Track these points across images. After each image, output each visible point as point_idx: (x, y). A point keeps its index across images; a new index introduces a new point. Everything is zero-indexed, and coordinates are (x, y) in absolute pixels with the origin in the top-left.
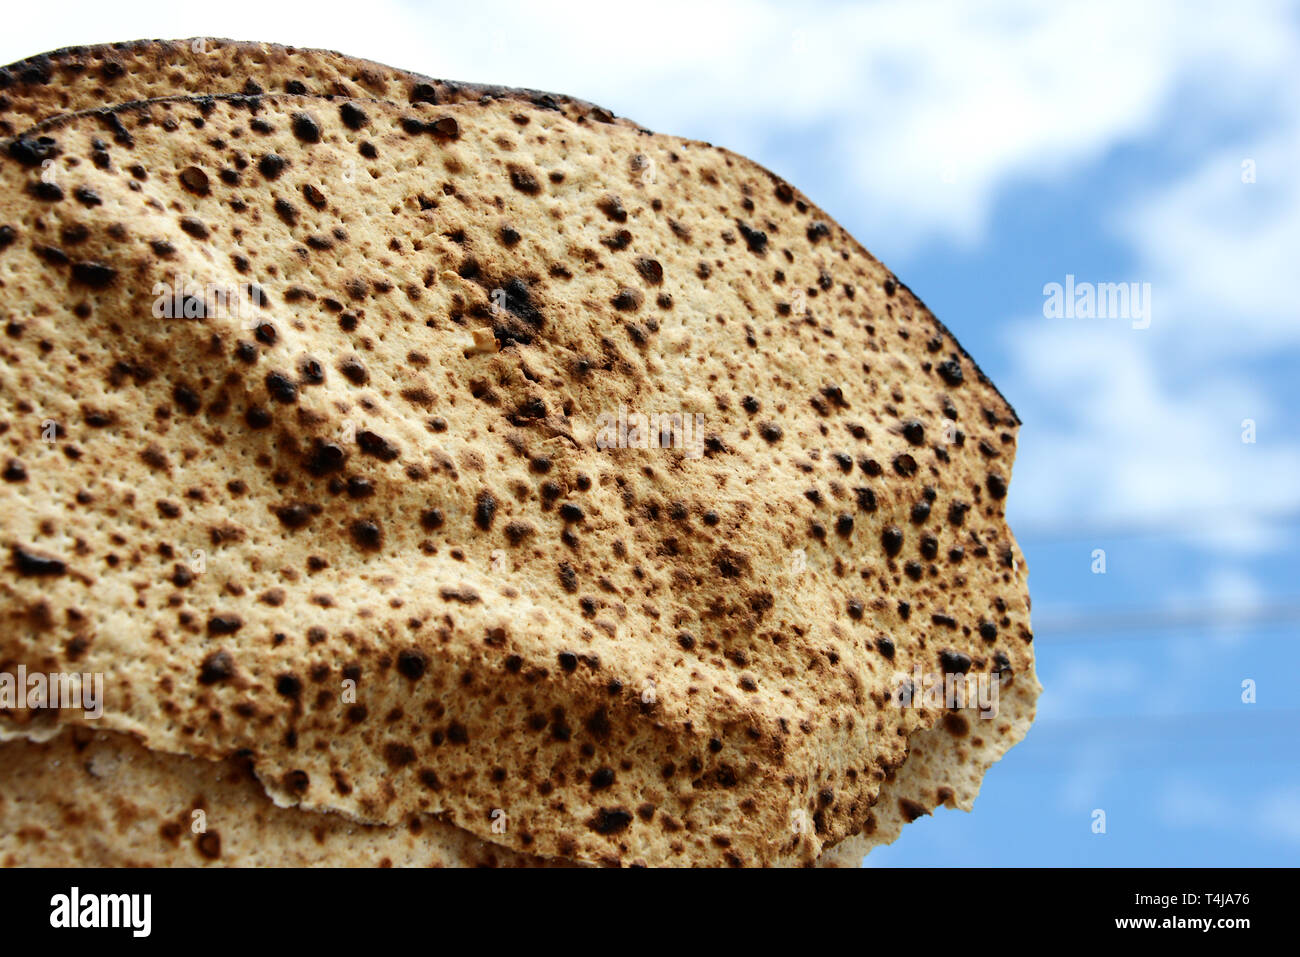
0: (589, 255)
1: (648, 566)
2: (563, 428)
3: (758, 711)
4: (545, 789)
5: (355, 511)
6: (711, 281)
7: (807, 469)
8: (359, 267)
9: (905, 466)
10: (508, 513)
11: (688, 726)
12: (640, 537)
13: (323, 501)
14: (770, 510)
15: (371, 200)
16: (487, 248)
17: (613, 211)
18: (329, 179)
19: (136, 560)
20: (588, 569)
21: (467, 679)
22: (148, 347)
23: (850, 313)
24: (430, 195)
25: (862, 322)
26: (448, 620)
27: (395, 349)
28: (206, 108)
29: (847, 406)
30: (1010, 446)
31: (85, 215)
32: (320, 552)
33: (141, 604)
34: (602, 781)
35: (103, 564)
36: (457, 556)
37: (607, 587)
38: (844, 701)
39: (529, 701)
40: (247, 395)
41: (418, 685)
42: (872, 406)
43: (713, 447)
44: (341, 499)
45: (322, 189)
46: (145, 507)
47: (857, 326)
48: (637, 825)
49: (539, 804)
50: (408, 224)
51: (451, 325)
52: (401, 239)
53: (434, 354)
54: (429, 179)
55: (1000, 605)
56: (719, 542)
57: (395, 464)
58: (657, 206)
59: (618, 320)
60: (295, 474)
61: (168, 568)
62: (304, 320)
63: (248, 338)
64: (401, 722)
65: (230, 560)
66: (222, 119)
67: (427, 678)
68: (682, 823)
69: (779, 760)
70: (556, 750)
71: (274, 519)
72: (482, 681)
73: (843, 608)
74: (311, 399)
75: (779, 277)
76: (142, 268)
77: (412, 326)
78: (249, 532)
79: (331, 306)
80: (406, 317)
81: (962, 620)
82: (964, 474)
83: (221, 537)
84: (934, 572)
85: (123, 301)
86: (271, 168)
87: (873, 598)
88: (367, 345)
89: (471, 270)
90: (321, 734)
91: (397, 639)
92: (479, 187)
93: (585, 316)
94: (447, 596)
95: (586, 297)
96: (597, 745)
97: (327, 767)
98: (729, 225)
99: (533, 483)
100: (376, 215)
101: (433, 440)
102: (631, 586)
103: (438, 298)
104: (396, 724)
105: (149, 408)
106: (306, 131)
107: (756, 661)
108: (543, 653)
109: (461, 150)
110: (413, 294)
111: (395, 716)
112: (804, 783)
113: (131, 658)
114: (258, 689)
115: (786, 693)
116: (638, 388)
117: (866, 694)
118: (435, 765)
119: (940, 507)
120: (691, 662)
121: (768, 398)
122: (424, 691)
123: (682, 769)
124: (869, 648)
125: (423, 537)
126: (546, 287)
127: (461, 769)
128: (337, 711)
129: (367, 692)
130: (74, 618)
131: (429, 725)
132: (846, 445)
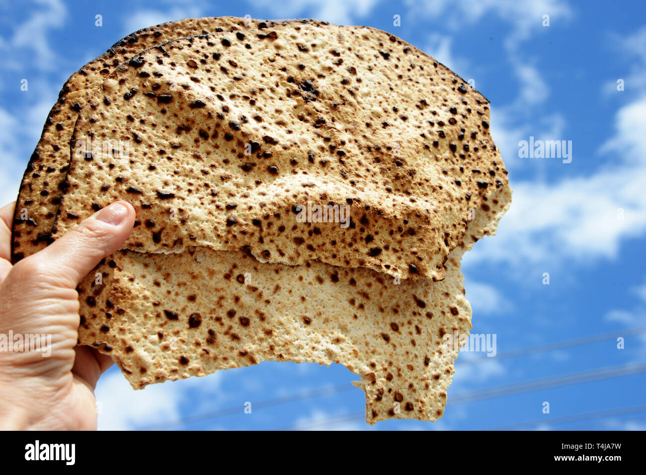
0: (330, 69)
1: (371, 167)
2: (332, 126)
3: (418, 208)
4: (350, 245)
6: (373, 71)
7: (419, 127)
8: (253, 85)
9: (453, 122)
10: (320, 157)
11: (395, 216)
12: (366, 158)
13: (256, 161)
14: (409, 142)
15: (252, 62)
16: (294, 72)
17: (335, 53)
18: (237, 57)
19: (198, 190)
20: (350, 171)
22: (188, 120)
23: (423, 75)
24: (272, 58)
25: (428, 77)
26: (306, 193)
27: (270, 108)
28: (191, 41)
29: (428, 105)
30: (487, 111)
31: (158, 80)
32: (258, 178)
33: (202, 204)
34: (369, 239)
35: (187, 192)
36: (305, 173)
37: (358, 176)
38: (447, 201)
40: (223, 130)
42: (437, 104)
43: (385, 125)
44: (262, 159)
45: (235, 61)
46: (197, 172)
47: (427, 79)
48: (384, 252)
49: (349, 250)
50: (267, 68)
51: (288, 98)
52: (265, 73)
53: (284, 109)
54: (271, 52)
55: (495, 164)
56: (393, 155)
57: (278, 145)
58: (350, 49)
59: (344, 88)
60: (245, 154)
61: (209, 191)
62: (238, 104)
63: (220, 111)
64: (297, 230)
65: (228, 185)
66: (197, 44)
68: (399, 249)
69: (428, 223)
70: (352, 232)
71: (241, 170)
73: (441, 172)
74: (245, 128)
75: (397, 67)
76: (180, 94)
77: (274, 101)
78: (233, 175)
79: (246, 98)
80: (272, 98)
81: (482, 170)
82: (473, 122)
83: (224, 179)
84: (470, 156)
85: (176, 106)
86: (217, 57)
87: (450, 167)
88: (260, 109)
89: (291, 80)
90: (271, 237)
91: (290, 201)
92: (288, 52)
93: (332, 89)
94: (304, 186)
95: (332, 82)
96: (365, 228)
97: (275, 248)
98: (376, 53)
99: (326, 146)
100: (255, 67)
101: (289, 136)
102: (366, 175)
103: (281, 90)
104: (296, 231)
105: (192, 140)
106: (226, 43)
107: (414, 192)
108: (341, 199)
109: (279, 42)
110: (272, 90)
111: (295, 228)
112: (438, 229)
113: (203, 222)
114: (247, 225)
115: (426, 201)
116: (356, 109)
117: (454, 198)
118: (311, 243)
119: (467, 134)
120: (392, 196)
121: (401, 107)
123: (396, 231)
124: (452, 183)
125: (292, 168)
126: (317, 82)
127: (321, 243)
128: (275, 229)
129: (284, 221)
130: (181, 210)
131: (307, 229)
132: (431, 118)
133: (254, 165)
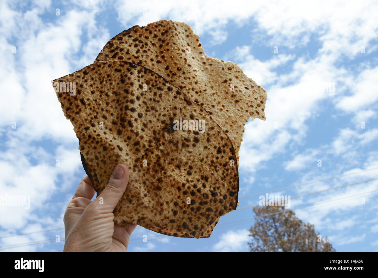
0: (190, 131)
1: (151, 170)
3: (142, 199)
5: (121, 128)
6: (205, 149)
7: (188, 182)
8: (156, 106)
9: (206, 196)
10: (140, 147)
12: (154, 166)
13: (119, 125)
14: (174, 180)
15: (168, 102)
18: (165, 96)
19: (93, 111)
21: (110, 157)
23: (224, 172)
24: (177, 108)
25: (225, 175)
26: (114, 148)
27: (149, 118)
28: (159, 77)
29: (207, 181)
30: (229, 211)
31: (129, 75)
32: (113, 129)
33: (88, 115)
36: (127, 145)
40: (123, 106)
41: (104, 152)
42: (212, 185)
45: (163, 96)
46: (101, 107)
47: (223, 175)
50: (170, 108)
51: (160, 122)
52: (166, 108)
53: (154, 123)
55: (202, 227)
56: (163, 176)
57: (131, 128)
58: (208, 134)
59: (183, 141)
60: (119, 118)
61: (96, 115)
62: (142, 106)
63: (130, 100)
65: (102, 120)
66: (160, 80)
67: (106, 152)
71: (112, 121)
72: (111, 159)
73: (174, 202)
74: (129, 112)
75: (217, 158)
76: (127, 84)
77: (155, 118)
78: (108, 120)
79: (147, 107)
80: (155, 116)
81: (193, 222)
82: (217, 207)
83: (104, 117)
84: (196, 213)
85: (123, 86)
88: (146, 114)
89: (171, 119)
90: (90, 146)
92: (185, 112)
93: (180, 137)
94: (118, 146)
95: (182, 135)
97: (88, 150)
98: (218, 146)
99: (147, 147)
100: (166, 104)
101: (140, 131)
103: (162, 118)
105: (113, 99)
106: (170, 89)
107: (151, 194)
109: (188, 107)
110: (160, 115)
111: (99, 153)
113: (81, 119)
114: (87, 134)
115: (149, 201)
116: (176, 151)
119: (207, 206)
121: (195, 169)
124: (172, 210)
125: (126, 139)
128: (93, 145)
129: (98, 146)
130: (80, 110)
131: (102, 158)
132: (200, 185)
133: (117, 125)
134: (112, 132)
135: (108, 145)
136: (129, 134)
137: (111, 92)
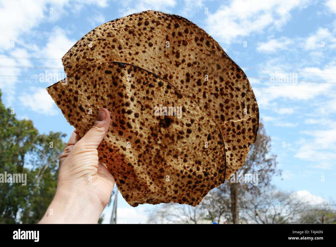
0: (183, 124)
1: (153, 162)
2: (157, 140)
4: (119, 173)
5: (121, 130)
6: (198, 138)
7: (185, 168)
8: (150, 104)
9: (200, 177)
10: (140, 144)
11: (139, 181)
12: (155, 158)
13: (119, 126)
14: (174, 169)
15: (160, 98)
17: (192, 121)
18: (157, 92)
20: (144, 157)
21: (116, 157)
22: (114, 95)
23: (214, 155)
24: (170, 102)
26: (119, 150)
27: (145, 116)
28: (149, 74)
29: (200, 165)
30: (219, 184)
32: (114, 130)
33: (90, 121)
34: (125, 177)
37: (144, 160)
38: (162, 194)
39: (122, 164)
40: (120, 109)
42: (204, 167)
44: (121, 127)
45: (155, 92)
47: (213, 157)
48: (125, 185)
49: (117, 173)
50: (163, 104)
51: (156, 119)
53: (150, 120)
54: (171, 100)
55: (198, 198)
56: (163, 167)
57: (130, 129)
58: (199, 124)
59: (178, 134)
60: (118, 121)
62: (137, 105)
63: (125, 103)
66: (150, 76)
67: (112, 153)
68: (131, 188)
70: (123, 171)
71: (112, 123)
73: (174, 184)
74: (126, 115)
77: (150, 116)
79: (142, 106)
80: (150, 114)
81: (191, 196)
82: (209, 183)
85: (116, 89)
87: (180, 186)
88: (142, 113)
92: (177, 106)
93: (174, 130)
94: (122, 147)
95: (177, 128)
96: (127, 174)
98: (208, 133)
99: (147, 143)
100: (159, 100)
101: (138, 130)
102: (148, 163)
105: (109, 102)
106: (160, 84)
107: (155, 182)
108: (127, 161)
109: (179, 100)
110: (154, 112)
111: (106, 153)
115: (155, 188)
116: (172, 143)
117: (167, 195)
118: (109, 160)
119: (201, 184)
121: (190, 156)
122: (111, 153)
123: (135, 184)
124: (173, 190)
125: (128, 139)
126: (173, 123)
127: (111, 163)
130: (81, 117)
131: (110, 157)
132: (194, 169)
133: (117, 126)
134: (113, 134)
135: (112, 148)
136: (130, 134)
137: (106, 95)
